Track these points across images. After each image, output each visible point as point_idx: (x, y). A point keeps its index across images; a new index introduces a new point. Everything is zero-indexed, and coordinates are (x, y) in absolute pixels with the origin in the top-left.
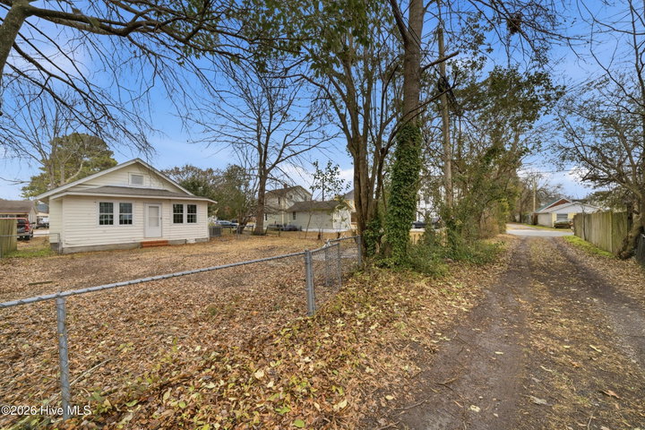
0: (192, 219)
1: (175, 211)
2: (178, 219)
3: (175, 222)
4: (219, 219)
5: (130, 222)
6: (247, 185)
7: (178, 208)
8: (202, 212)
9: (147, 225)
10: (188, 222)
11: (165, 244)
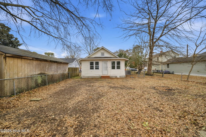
0: (119, 68)
1: (112, 64)
2: (113, 68)
3: (112, 69)
4: (130, 67)
5: (98, 69)
6: (142, 53)
7: (113, 63)
8: (122, 64)
9: (103, 70)
10: (117, 69)
11: (108, 77)
